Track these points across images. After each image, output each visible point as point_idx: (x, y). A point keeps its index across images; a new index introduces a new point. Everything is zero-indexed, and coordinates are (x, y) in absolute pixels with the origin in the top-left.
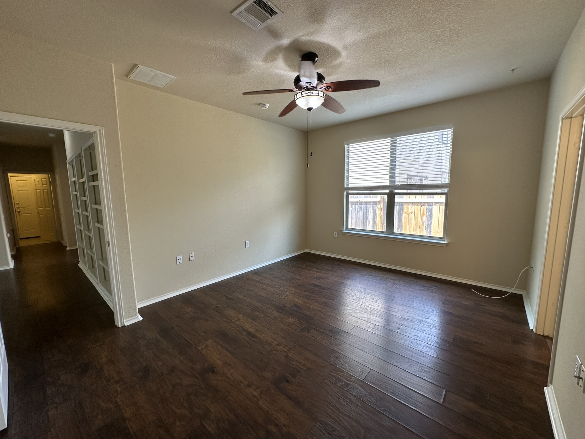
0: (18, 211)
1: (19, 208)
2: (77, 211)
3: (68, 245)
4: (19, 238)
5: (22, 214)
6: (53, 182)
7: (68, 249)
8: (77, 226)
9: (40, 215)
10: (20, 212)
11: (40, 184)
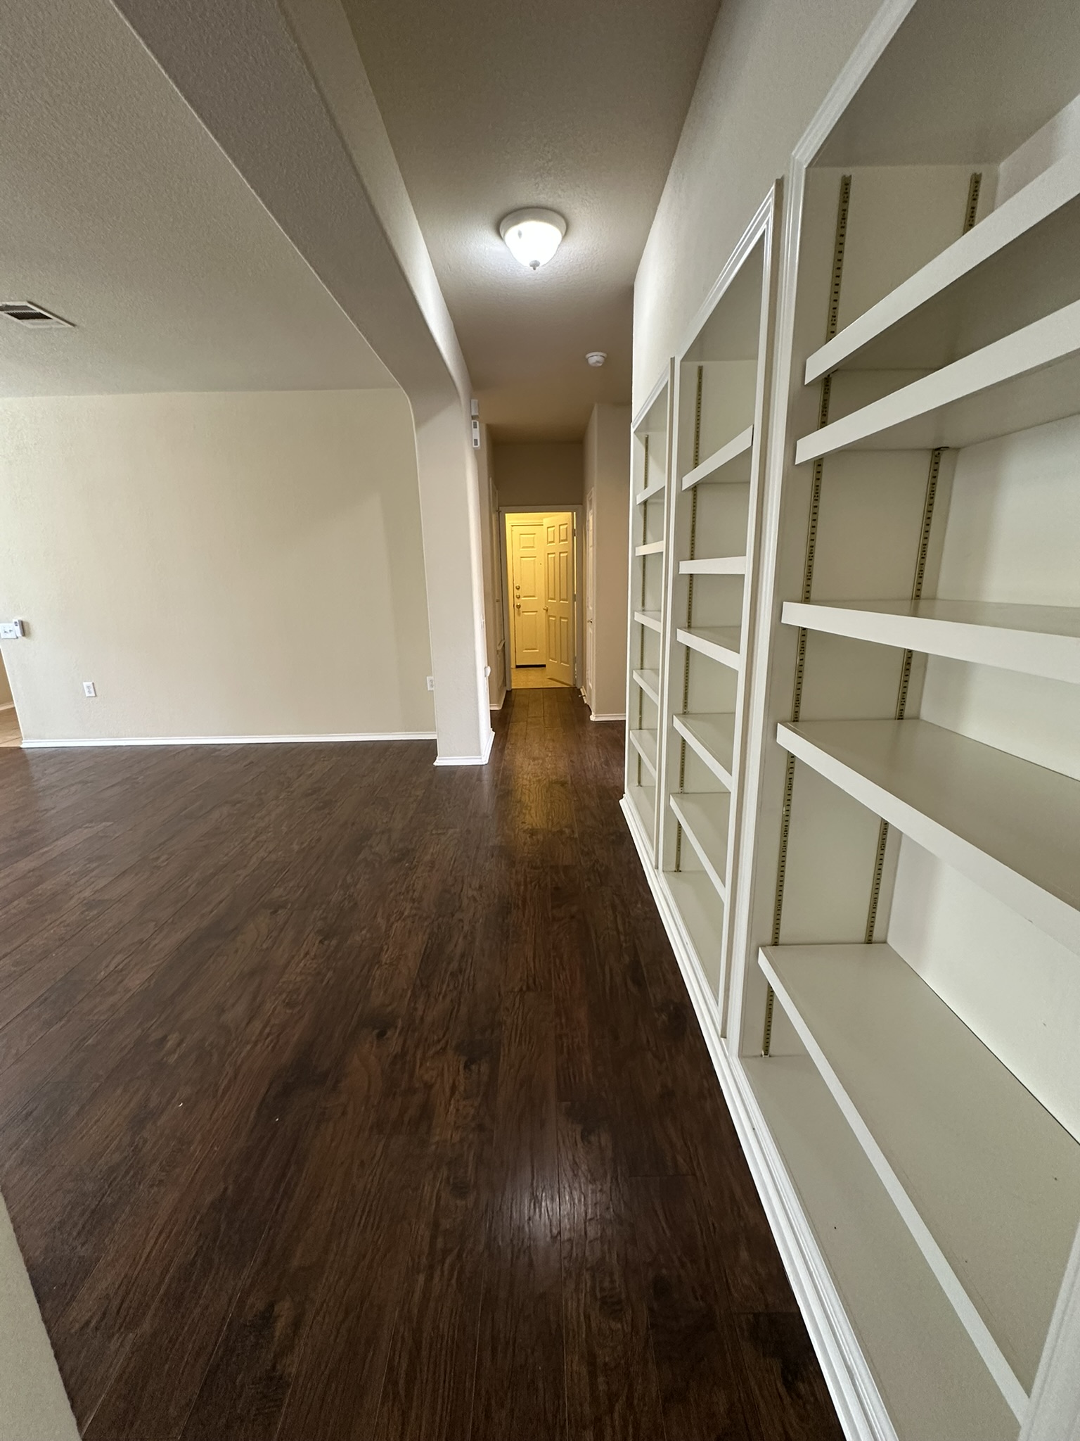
0: (517, 606)
1: (519, 597)
2: (639, 618)
3: (593, 708)
4: (513, 666)
5: (523, 612)
6: (579, 531)
7: (593, 718)
8: (633, 677)
9: (550, 616)
10: (519, 607)
11: (555, 541)
